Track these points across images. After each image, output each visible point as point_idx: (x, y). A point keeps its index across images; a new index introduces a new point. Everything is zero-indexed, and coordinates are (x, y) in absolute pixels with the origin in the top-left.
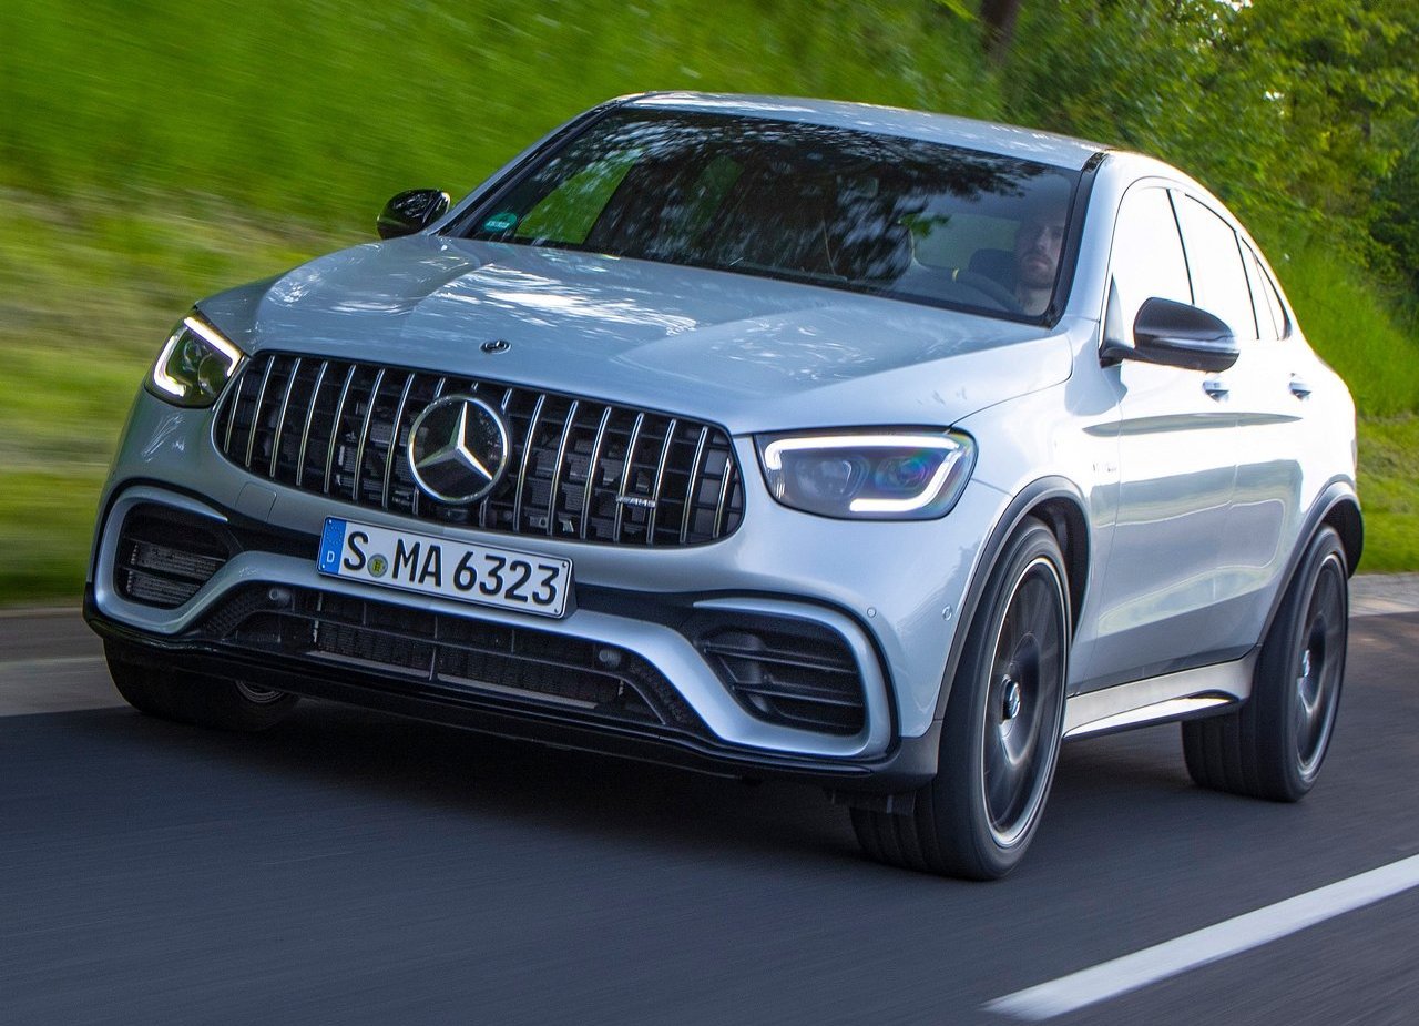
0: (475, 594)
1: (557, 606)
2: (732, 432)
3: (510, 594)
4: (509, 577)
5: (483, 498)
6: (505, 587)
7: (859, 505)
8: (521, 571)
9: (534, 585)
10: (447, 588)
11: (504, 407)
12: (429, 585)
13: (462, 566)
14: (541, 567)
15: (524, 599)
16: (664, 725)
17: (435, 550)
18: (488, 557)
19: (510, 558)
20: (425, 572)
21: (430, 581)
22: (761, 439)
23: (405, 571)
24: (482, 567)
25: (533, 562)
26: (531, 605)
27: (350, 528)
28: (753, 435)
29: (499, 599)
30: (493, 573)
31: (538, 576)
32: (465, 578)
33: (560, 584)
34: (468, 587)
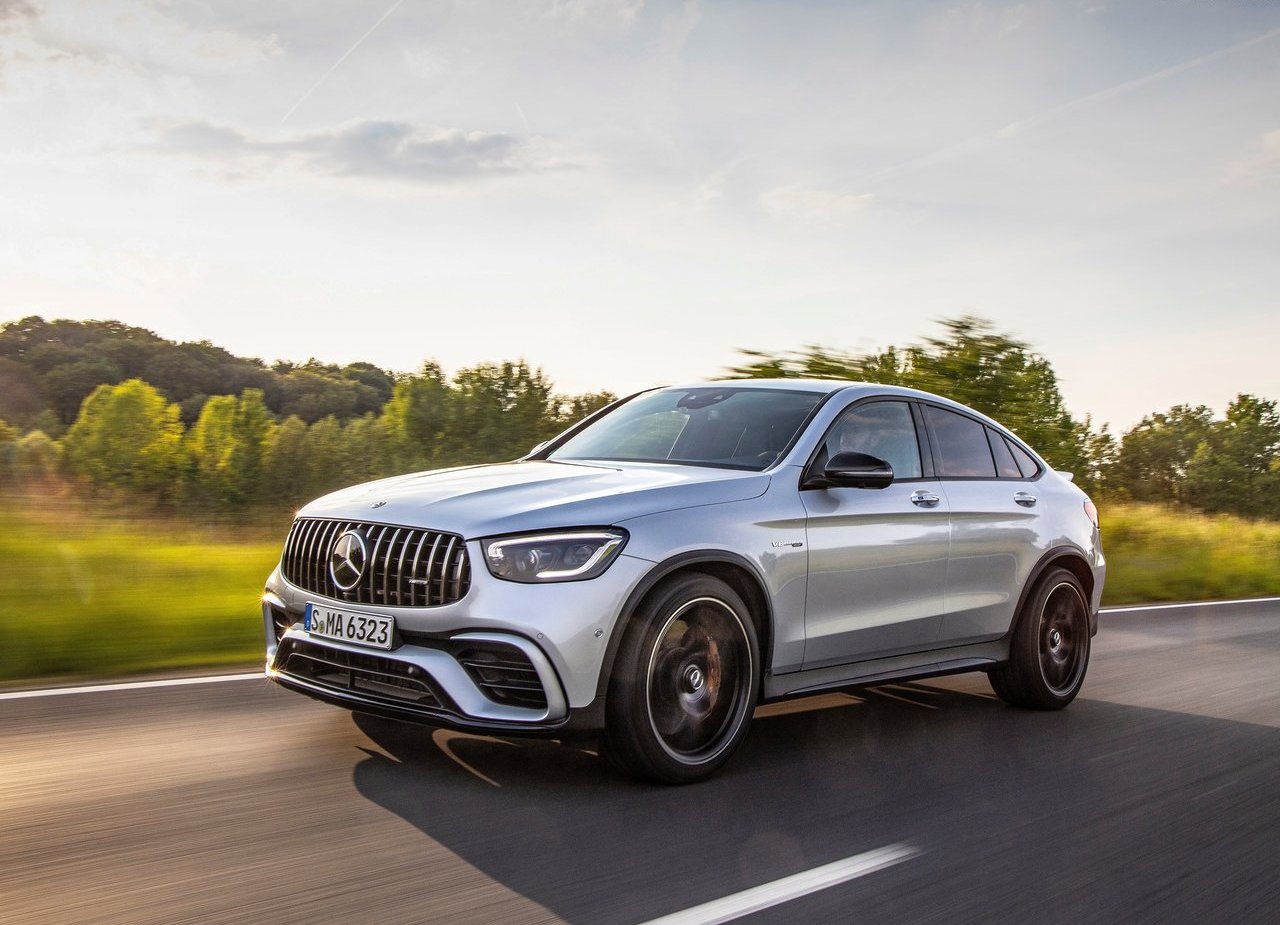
0: (355, 640)
1: (387, 644)
2: (466, 538)
3: (369, 639)
4: (369, 629)
5: (357, 587)
6: (367, 635)
7: (543, 575)
8: (373, 624)
9: (378, 634)
10: (345, 638)
11: (368, 535)
12: (338, 637)
13: (350, 625)
14: (381, 622)
15: (374, 640)
16: (442, 708)
17: (340, 616)
18: (360, 619)
19: (369, 618)
20: (337, 630)
21: (339, 633)
22: (485, 541)
23: (330, 629)
24: (357, 624)
25: (378, 620)
26: (377, 644)
27: (314, 608)
28: (480, 539)
29: (364, 642)
30: (361, 628)
31: (380, 627)
32: (351, 629)
33: (389, 631)
34: (351, 636)
